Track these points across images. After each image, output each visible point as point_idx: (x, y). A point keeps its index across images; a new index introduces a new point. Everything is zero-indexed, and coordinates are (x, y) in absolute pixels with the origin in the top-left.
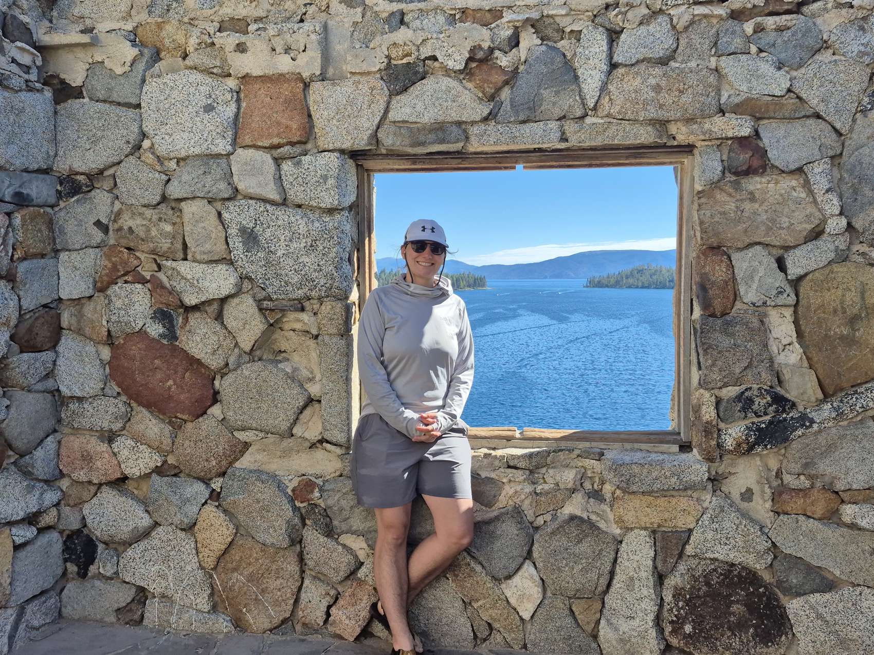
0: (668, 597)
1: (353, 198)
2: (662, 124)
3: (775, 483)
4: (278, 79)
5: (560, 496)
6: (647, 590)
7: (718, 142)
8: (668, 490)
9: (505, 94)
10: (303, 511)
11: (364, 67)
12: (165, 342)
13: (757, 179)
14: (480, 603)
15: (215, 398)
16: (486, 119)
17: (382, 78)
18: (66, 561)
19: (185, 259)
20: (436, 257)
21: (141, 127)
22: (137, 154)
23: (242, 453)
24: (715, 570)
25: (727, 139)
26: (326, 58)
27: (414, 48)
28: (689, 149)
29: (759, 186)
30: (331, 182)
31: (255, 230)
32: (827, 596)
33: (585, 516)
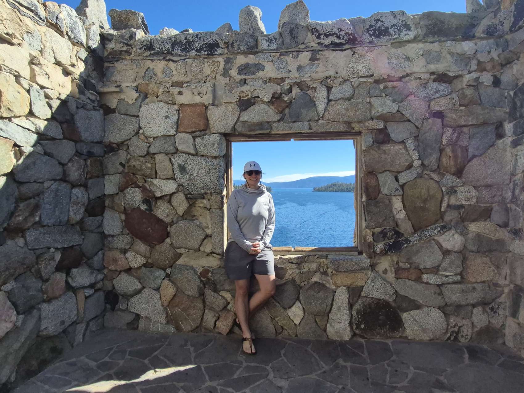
0: (354, 314)
1: (224, 153)
2: (349, 123)
3: (396, 266)
4: (196, 105)
5: (310, 274)
6: (346, 311)
7: (371, 131)
8: (354, 270)
9: (287, 111)
10: (205, 282)
11: (230, 101)
12: (147, 212)
13: (386, 145)
14: (278, 318)
15: (168, 235)
16: (279, 121)
17: (237, 105)
18: (106, 303)
19: (156, 178)
20: (258, 176)
21: (139, 124)
22: (137, 136)
23: (179, 258)
24: (373, 302)
25: (374, 129)
26: (214, 97)
27: (250, 93)
28: (359, 133)
29: (387, 148)
30: (216, 146)
31: (185, 166)
32: (418, 311)
33: (321, 282)
